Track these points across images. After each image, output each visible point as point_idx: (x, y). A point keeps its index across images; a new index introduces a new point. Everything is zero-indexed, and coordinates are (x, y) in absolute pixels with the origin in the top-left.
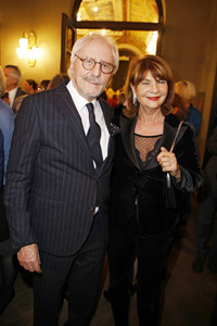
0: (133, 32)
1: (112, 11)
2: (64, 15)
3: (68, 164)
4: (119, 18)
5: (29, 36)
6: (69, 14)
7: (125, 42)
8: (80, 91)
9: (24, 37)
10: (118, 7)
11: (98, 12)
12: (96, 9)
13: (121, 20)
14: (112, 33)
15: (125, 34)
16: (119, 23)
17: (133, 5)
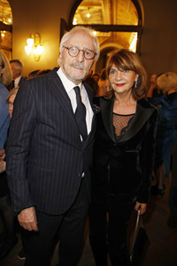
0: (118, 33)
1: (102, 17)
2: (62, 20)
3: (60, 139)
4: (107, 22)
5: (35, 37)
6: (66, 19)
7: (112, 42)
8: (68, 75)
9: (31, 37)
10: (106, 13)
11: (91, 17)
12: (88, 16)
13: (109, 23)
14: (102, 34)
15: (112, 35)
16: (106, 26)
17: (119, 12)
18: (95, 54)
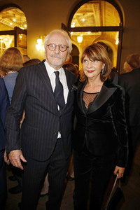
0: (107, 33)
1: (94, 20)
2: (63, 25)
4: (98, 24)
5: (43, 38)
6: (66, 24)
7: (103, 39)
9: (40, 38)
10: (97, 17)
11: (85, 21)
12: (83, 20)
13: (99, 25)
14: (94, 34)
15: (102, 34)
16: (98, 27)
17: (107, 17)
18: (68, 47)
